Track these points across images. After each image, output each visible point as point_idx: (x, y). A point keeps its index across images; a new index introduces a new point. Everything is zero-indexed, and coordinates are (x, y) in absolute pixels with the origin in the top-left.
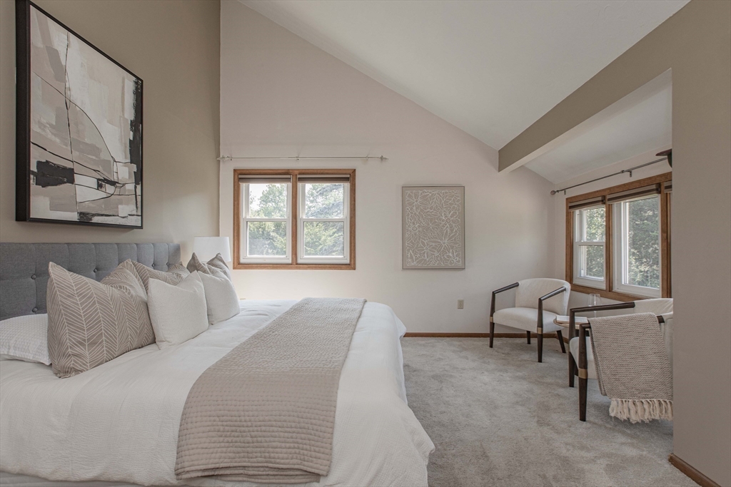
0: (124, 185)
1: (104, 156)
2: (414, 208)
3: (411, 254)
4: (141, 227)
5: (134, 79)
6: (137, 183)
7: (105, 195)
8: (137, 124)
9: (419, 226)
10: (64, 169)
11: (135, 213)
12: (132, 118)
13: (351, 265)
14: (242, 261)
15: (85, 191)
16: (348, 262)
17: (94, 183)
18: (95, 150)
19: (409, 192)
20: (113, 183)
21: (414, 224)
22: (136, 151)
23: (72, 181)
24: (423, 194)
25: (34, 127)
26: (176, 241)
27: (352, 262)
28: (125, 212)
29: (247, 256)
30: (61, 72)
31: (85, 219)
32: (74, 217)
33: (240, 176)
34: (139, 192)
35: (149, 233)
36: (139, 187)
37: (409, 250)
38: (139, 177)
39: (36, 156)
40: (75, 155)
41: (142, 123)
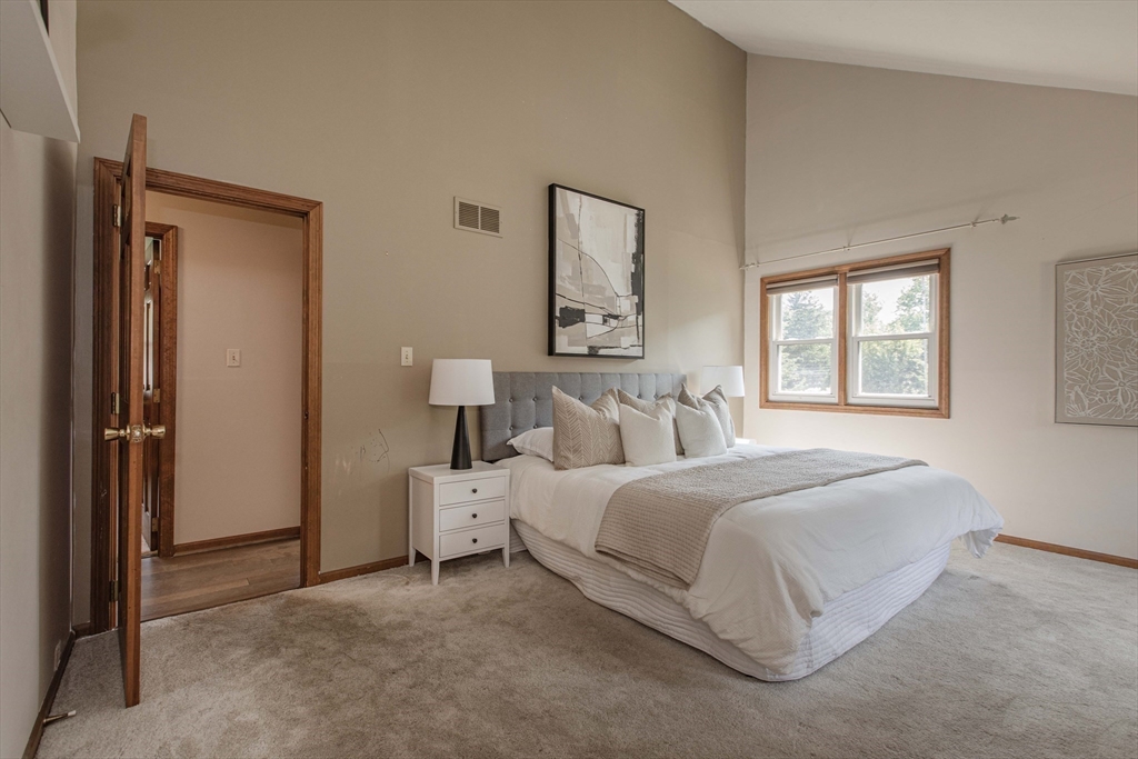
0: (626, 317)
1: (609, 293)
2: (1089, 303)
3: (1077, 393)
4: (643, 358)
5: (636, 211)
6: (638, 314)
7: (609, 329)
8: (639, 257)
9: (1101, 339)
10: (578, 310)
11: (636, 343)
12: (634, 251)
13: (942, 410)
14: (771, 397)
15: (593, 328)
16: (936, 404)
17: (599, 319)
18: (601, 289)
19: (1073, 273)
20: (616, 317)
21: (1085, 334)
22: (638, 283)
23: (583, 320)
24: (1113, 273)
25: (558, 282)
26: (683, 371)
27: (943, 406)
28: (627, 343)
29: (778, 391)
30: (576, 230)
31: (593, 352)
32: (585, 350)
33: (768, 286)
34: (640, 323)
35: (651, 363)
36: (640, 317)
37: (1071, 387)
38: (640, 308)
39: (560, 303)
40: (587, 297)
41: (643, 253)
